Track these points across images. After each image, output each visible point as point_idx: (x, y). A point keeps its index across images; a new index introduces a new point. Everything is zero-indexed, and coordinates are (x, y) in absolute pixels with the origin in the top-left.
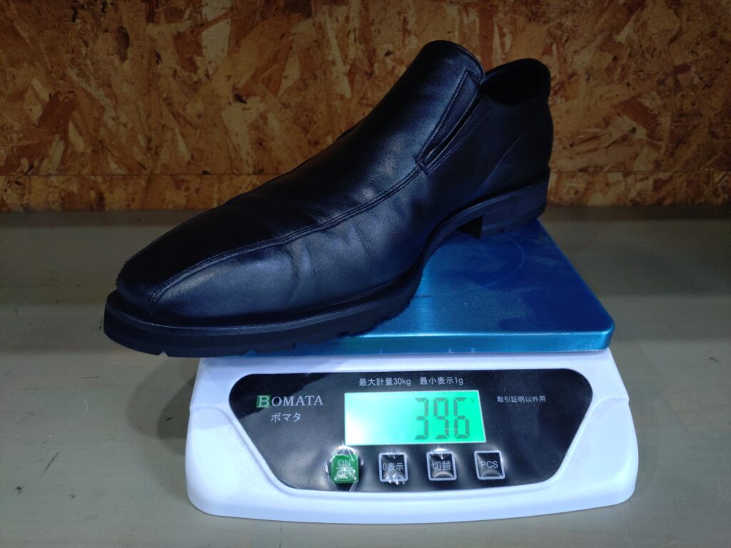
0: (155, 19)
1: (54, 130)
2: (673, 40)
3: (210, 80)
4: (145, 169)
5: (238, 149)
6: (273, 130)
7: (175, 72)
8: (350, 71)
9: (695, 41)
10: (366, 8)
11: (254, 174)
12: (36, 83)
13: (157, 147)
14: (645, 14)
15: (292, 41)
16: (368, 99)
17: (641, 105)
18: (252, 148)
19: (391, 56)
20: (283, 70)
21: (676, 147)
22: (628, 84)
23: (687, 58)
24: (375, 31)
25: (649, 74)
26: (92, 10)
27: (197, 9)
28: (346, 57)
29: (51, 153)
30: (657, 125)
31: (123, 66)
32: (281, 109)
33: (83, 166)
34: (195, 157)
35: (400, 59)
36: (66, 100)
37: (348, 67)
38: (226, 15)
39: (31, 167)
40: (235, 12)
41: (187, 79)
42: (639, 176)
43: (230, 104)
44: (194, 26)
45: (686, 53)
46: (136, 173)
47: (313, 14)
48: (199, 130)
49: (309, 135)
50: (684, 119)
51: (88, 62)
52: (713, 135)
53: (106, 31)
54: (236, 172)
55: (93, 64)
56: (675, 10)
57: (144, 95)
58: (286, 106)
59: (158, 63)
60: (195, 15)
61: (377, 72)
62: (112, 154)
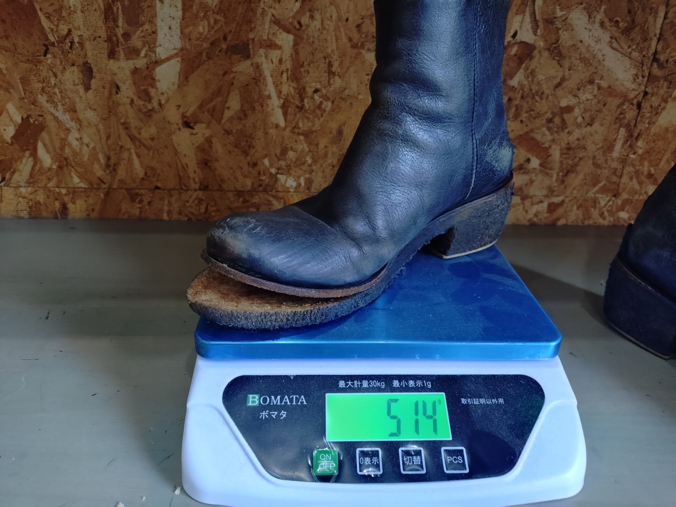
0: (116, 56)
1: (25, 147)
2: (559, 85)
3: (162, 108)
4: (105, 183)
5: (186, 168)
6: (217, 152)
7: (132, 101)
8: (284, 104)
9: (576, 87)
10: (297, 52)
11: (200, 189)
12: (11, 107)
13: (115, 165)
14: (534, 64)
15: (234, 78)
16: (299, 128)
17: (533, 139)
18: (198, 168)
19: (318, 93)
20: (226, 102)
21: (566, 175)
22: (522, 121)
23: (571, 100)
24: (304, 71)
25: (539, 113)
26: (62, 47)
27: (152, 50)
28: (279, 93)
29: (21, 167)
30: (548, 156)
31: (87, 94)
32: (224, 134)
33: (49, 180)
34: (148, 174)
35: (326, 95)
36: (36, 122)
37: (282, 101)
38: (176, 55)
39: (3, 179)
40: (184, 52)
41: (142, 107)
42: (535, 200)
43: (180, 129)
44: (149, 63)
45: (570, 96)
46: (96, 186)
47: (252, 55)
48: (152, 151)
49: (249, 158)
50: (571, 152)
51: (57, 91)
52: (596, 165)
53: (73, 65)
54: (184, 187)
55: (61, 92)
56: (558, 61)
57: (104, 120)
58: (228, 132)
59: (117, 93)
60: (150, 53)
61: (307, 106)
62: (76, 170)
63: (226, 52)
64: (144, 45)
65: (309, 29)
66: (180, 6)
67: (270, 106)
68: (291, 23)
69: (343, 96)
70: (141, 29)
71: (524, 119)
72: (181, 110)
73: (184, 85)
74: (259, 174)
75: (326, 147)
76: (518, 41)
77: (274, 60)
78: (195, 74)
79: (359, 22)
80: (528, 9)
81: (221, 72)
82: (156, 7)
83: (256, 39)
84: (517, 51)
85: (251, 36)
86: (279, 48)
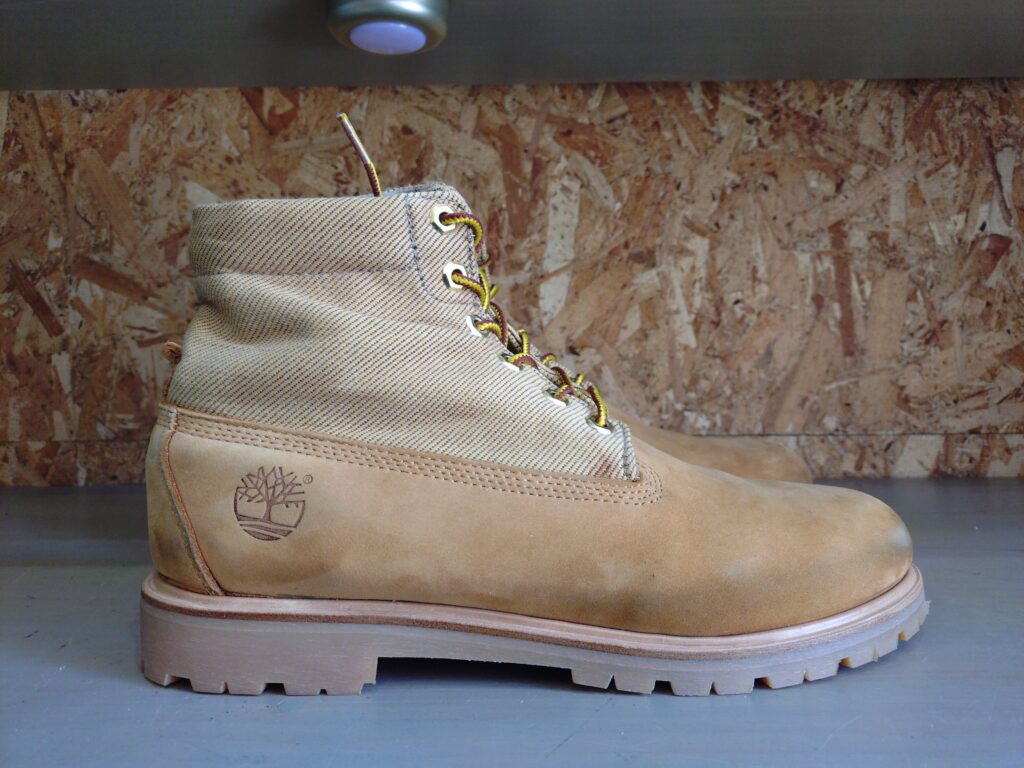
63: (627, 262)
64: (530, 257)
65: (729, 232)
66: (576, 211)
67: (679, 324)
68: (707, 225)
69: (772, 307)
70: (528, 239)
71: (1011, 328)
72: (566, 332)
73: (573, 302)
74: (660, 411)
75: (750, 372)
76: (989, 234)
77: (685, 267)
78: (588, 288)
79: (790, 219)
80: (995, 197)
81: (619, 285)
82: (548, 213)
83: (664, 245)
84: (989, 245)
85: (658, 241)
86: (691, 253)
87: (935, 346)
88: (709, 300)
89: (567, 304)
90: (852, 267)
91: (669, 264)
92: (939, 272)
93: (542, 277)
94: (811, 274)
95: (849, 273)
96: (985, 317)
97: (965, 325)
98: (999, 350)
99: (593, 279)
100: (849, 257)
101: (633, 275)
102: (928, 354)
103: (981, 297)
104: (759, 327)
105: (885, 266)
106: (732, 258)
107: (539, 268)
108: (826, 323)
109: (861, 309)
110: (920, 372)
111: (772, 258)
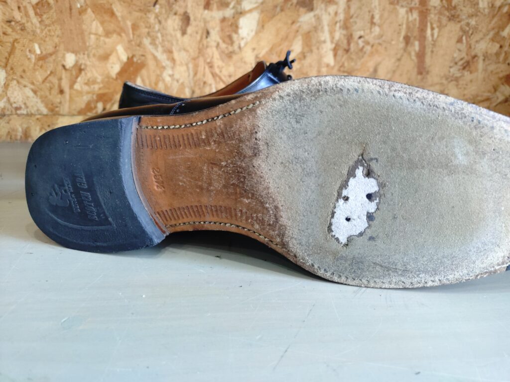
87: (468, 71)
88: (344, 35)
89: (257, 33)
90: (429, 18)
91: (322, 9)
92: (477, 25)
93: (241, 13)
94: (405, 22)
95: (427, 23)
96: (497, 54)
97: (486, 59)
98: (501, 75)
99: (274, 16)
100: (428, 11)
101: (299, 16)
102: (463, 76)
103: (498, 42)
104: (372, 54)
105: (447, 19)
106: (360, 8)
107: (239, 7)
108: (410, 54)
109: (431, 46)
110: (457, 85)
111: (384, 10)
